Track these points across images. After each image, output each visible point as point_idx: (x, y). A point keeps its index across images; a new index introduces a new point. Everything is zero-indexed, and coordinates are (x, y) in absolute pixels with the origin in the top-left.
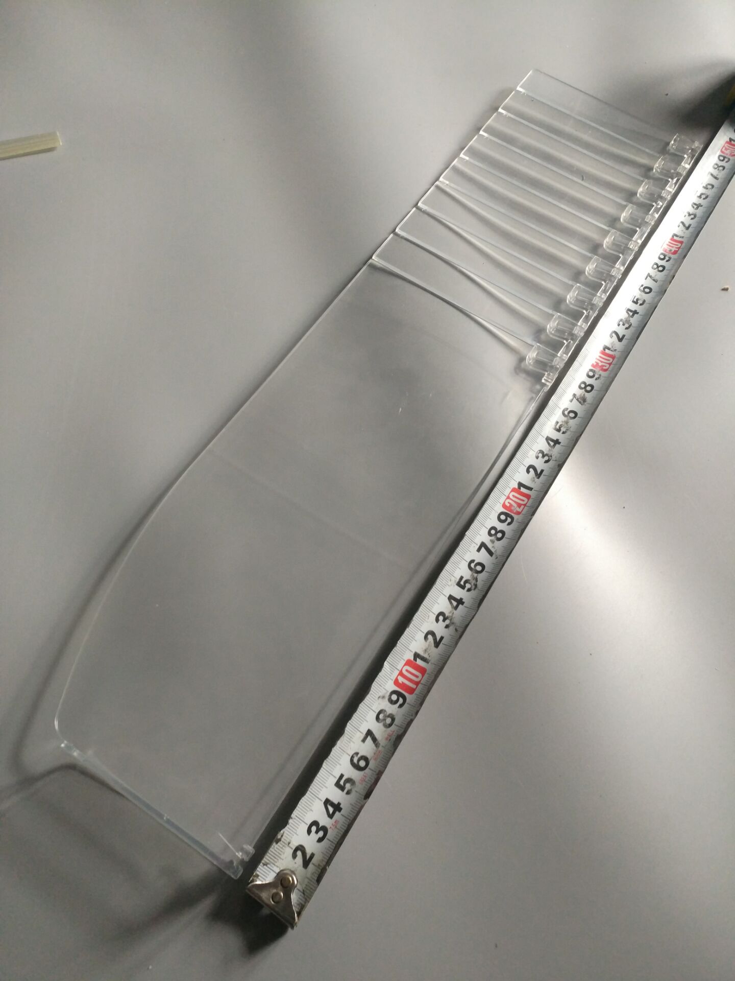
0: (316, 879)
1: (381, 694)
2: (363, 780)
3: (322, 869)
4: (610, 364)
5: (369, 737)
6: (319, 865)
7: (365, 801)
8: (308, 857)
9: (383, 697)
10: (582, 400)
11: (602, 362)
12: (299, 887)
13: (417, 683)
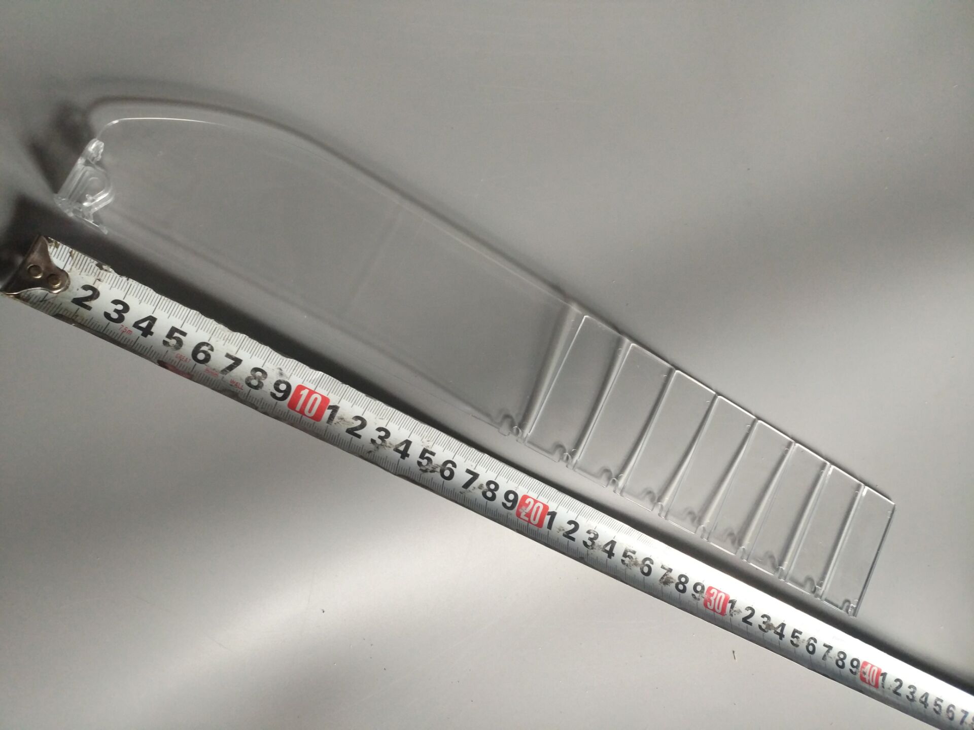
1: (284, 371)
2: (181, 358)
3: (74, 320)
4: (714, 610)
5: (233, 362)
6: (77, 316)
7: (156, 361)
8: (86, 303)
9: (281, 374)
10: (666, 581)
11: (715, 600)
12: (50, 294)
13: (302, 412)
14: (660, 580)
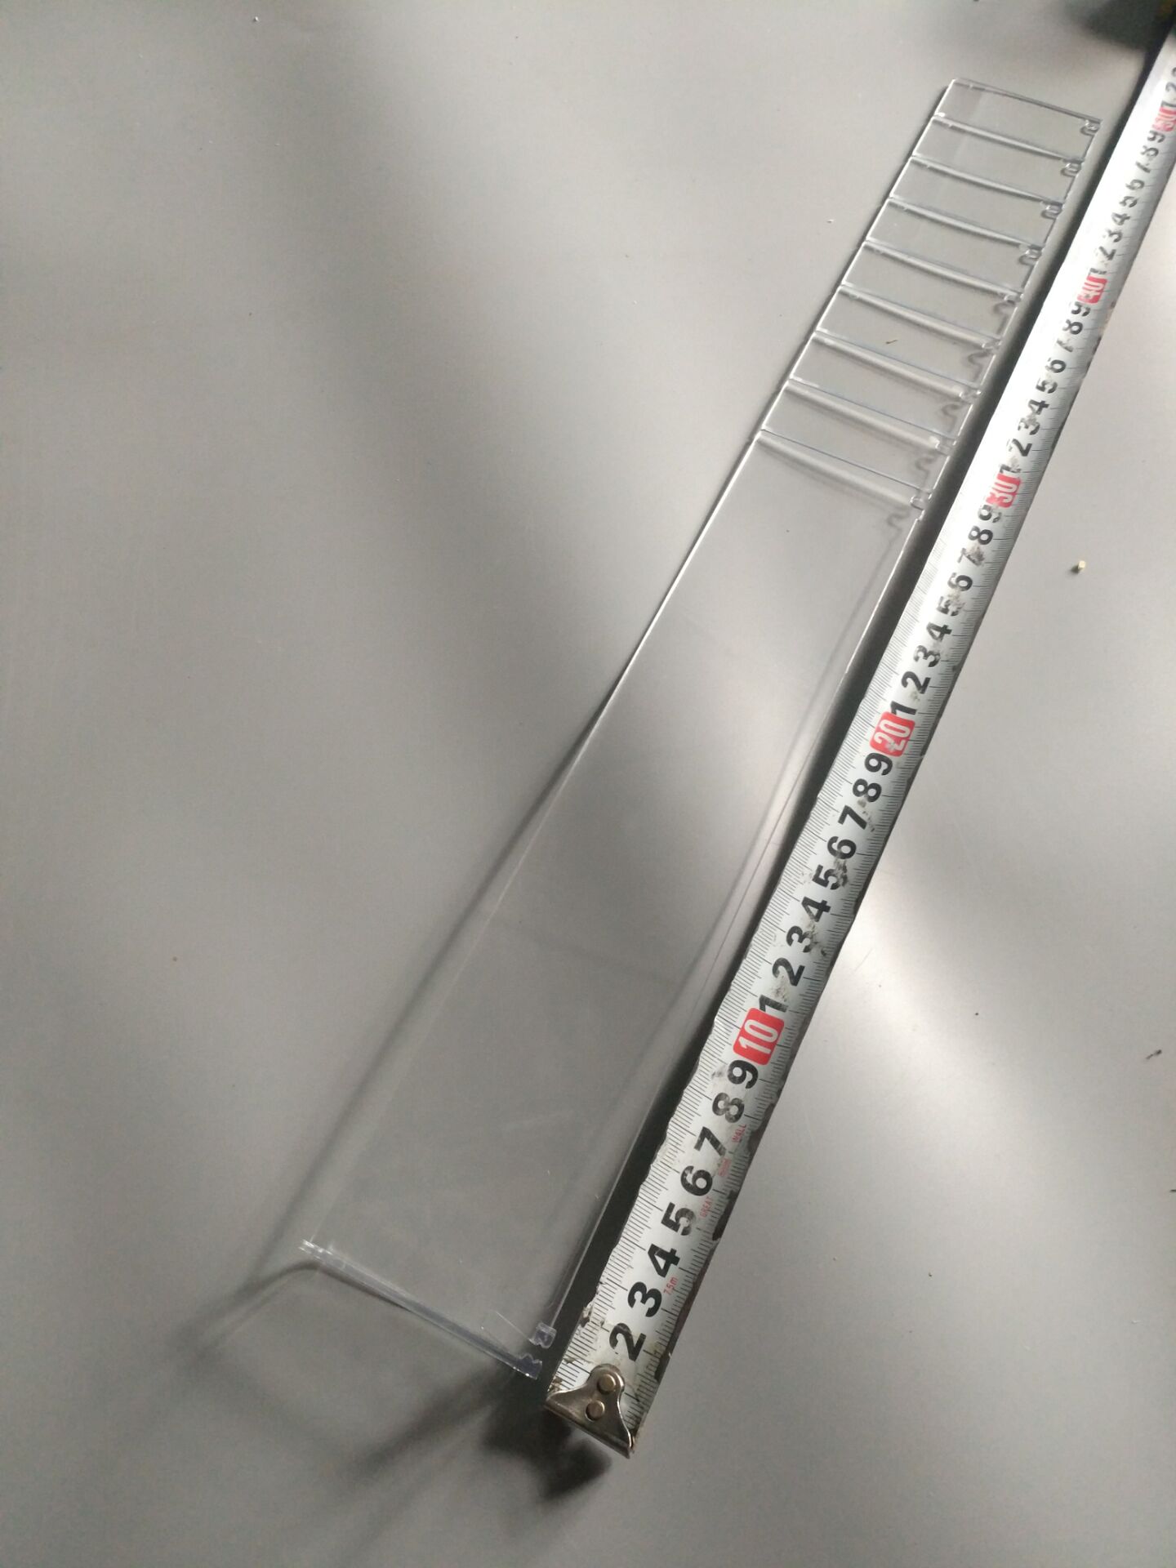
0: (653, 1374)
1: (715, 1070)
2: (706, 1210)
3: (662, 1357)
4: (1014, 494)
5: (706, 1139)
6: (656, 1352)
7: (715, 1242)
8: (635, 1342)
9: (720, 1074)
10: (977, 558)
11: (1000, 492)
12: (627, 1390)
13: (771, 1046)
14: (977, 564)
